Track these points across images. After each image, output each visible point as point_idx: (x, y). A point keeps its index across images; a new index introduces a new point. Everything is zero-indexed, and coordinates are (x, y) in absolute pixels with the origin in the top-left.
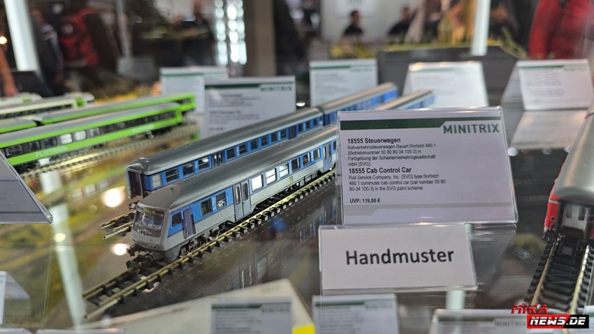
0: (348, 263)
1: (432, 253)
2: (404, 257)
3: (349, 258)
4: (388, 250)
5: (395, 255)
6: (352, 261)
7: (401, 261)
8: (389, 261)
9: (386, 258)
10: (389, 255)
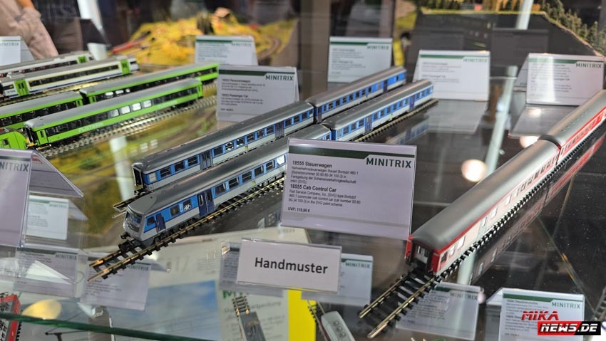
0: (256, 266)
1: (313, 266)
2: (293, 266)
3: (257, 262)
4: (284, 261)
5: (287, 264)
6: (259, 264)
7: (291, 269)
8: (283, 268)
9: (281, 266)
10: (283, 263)
